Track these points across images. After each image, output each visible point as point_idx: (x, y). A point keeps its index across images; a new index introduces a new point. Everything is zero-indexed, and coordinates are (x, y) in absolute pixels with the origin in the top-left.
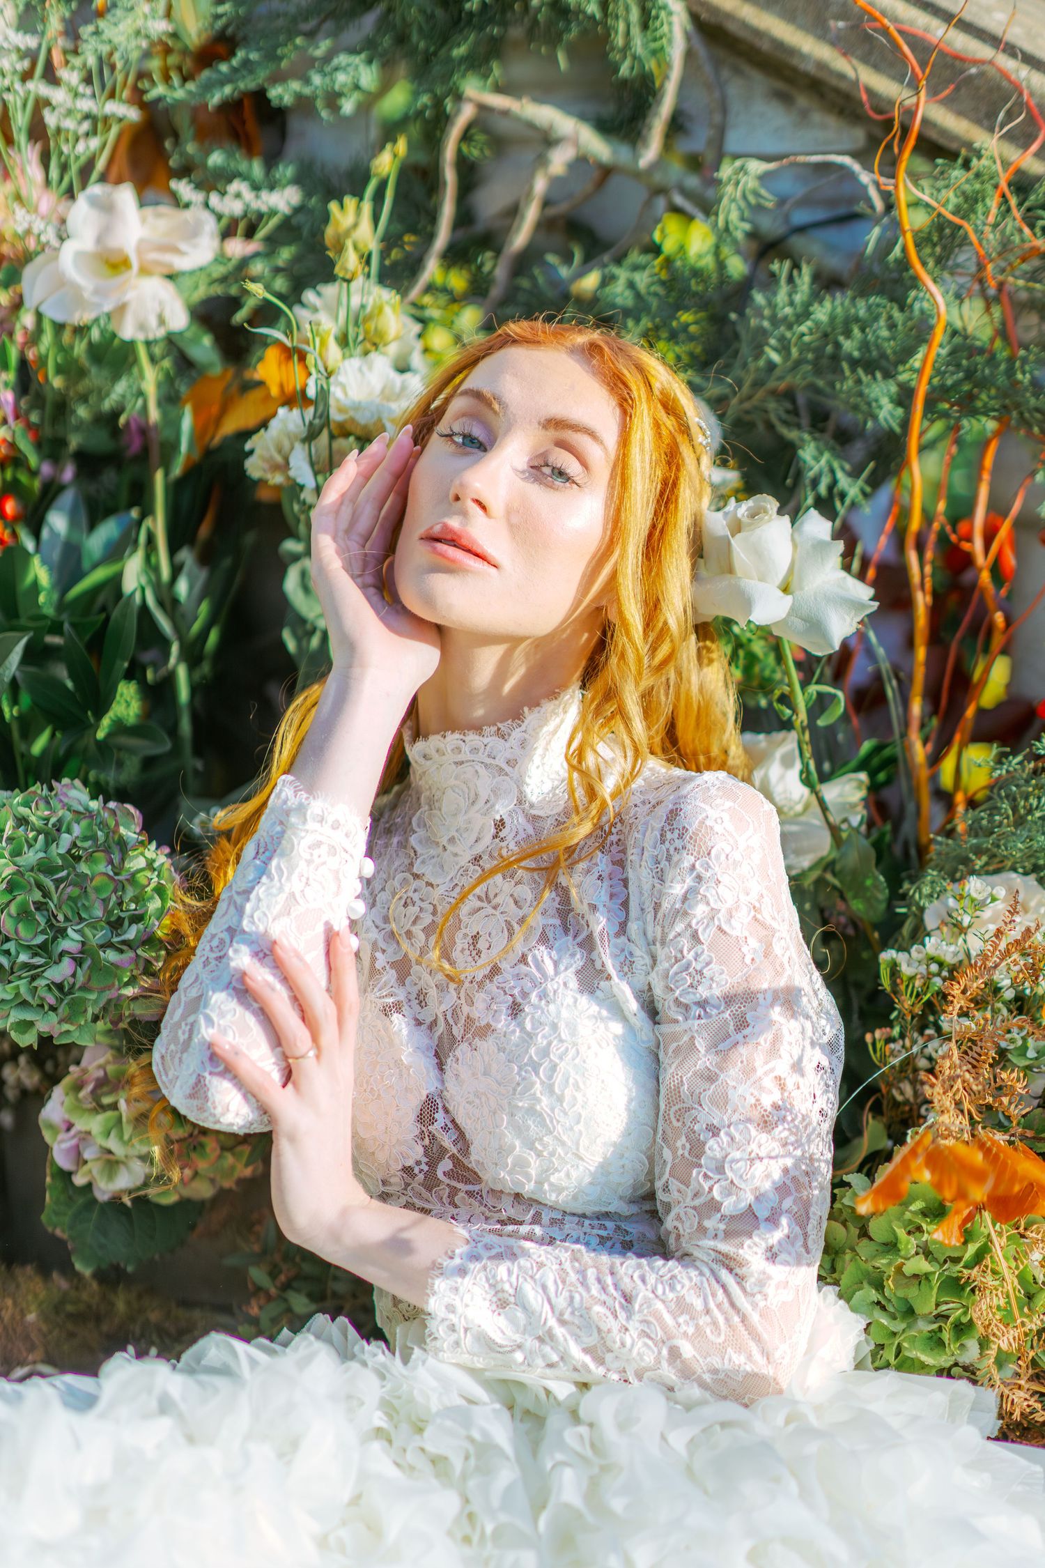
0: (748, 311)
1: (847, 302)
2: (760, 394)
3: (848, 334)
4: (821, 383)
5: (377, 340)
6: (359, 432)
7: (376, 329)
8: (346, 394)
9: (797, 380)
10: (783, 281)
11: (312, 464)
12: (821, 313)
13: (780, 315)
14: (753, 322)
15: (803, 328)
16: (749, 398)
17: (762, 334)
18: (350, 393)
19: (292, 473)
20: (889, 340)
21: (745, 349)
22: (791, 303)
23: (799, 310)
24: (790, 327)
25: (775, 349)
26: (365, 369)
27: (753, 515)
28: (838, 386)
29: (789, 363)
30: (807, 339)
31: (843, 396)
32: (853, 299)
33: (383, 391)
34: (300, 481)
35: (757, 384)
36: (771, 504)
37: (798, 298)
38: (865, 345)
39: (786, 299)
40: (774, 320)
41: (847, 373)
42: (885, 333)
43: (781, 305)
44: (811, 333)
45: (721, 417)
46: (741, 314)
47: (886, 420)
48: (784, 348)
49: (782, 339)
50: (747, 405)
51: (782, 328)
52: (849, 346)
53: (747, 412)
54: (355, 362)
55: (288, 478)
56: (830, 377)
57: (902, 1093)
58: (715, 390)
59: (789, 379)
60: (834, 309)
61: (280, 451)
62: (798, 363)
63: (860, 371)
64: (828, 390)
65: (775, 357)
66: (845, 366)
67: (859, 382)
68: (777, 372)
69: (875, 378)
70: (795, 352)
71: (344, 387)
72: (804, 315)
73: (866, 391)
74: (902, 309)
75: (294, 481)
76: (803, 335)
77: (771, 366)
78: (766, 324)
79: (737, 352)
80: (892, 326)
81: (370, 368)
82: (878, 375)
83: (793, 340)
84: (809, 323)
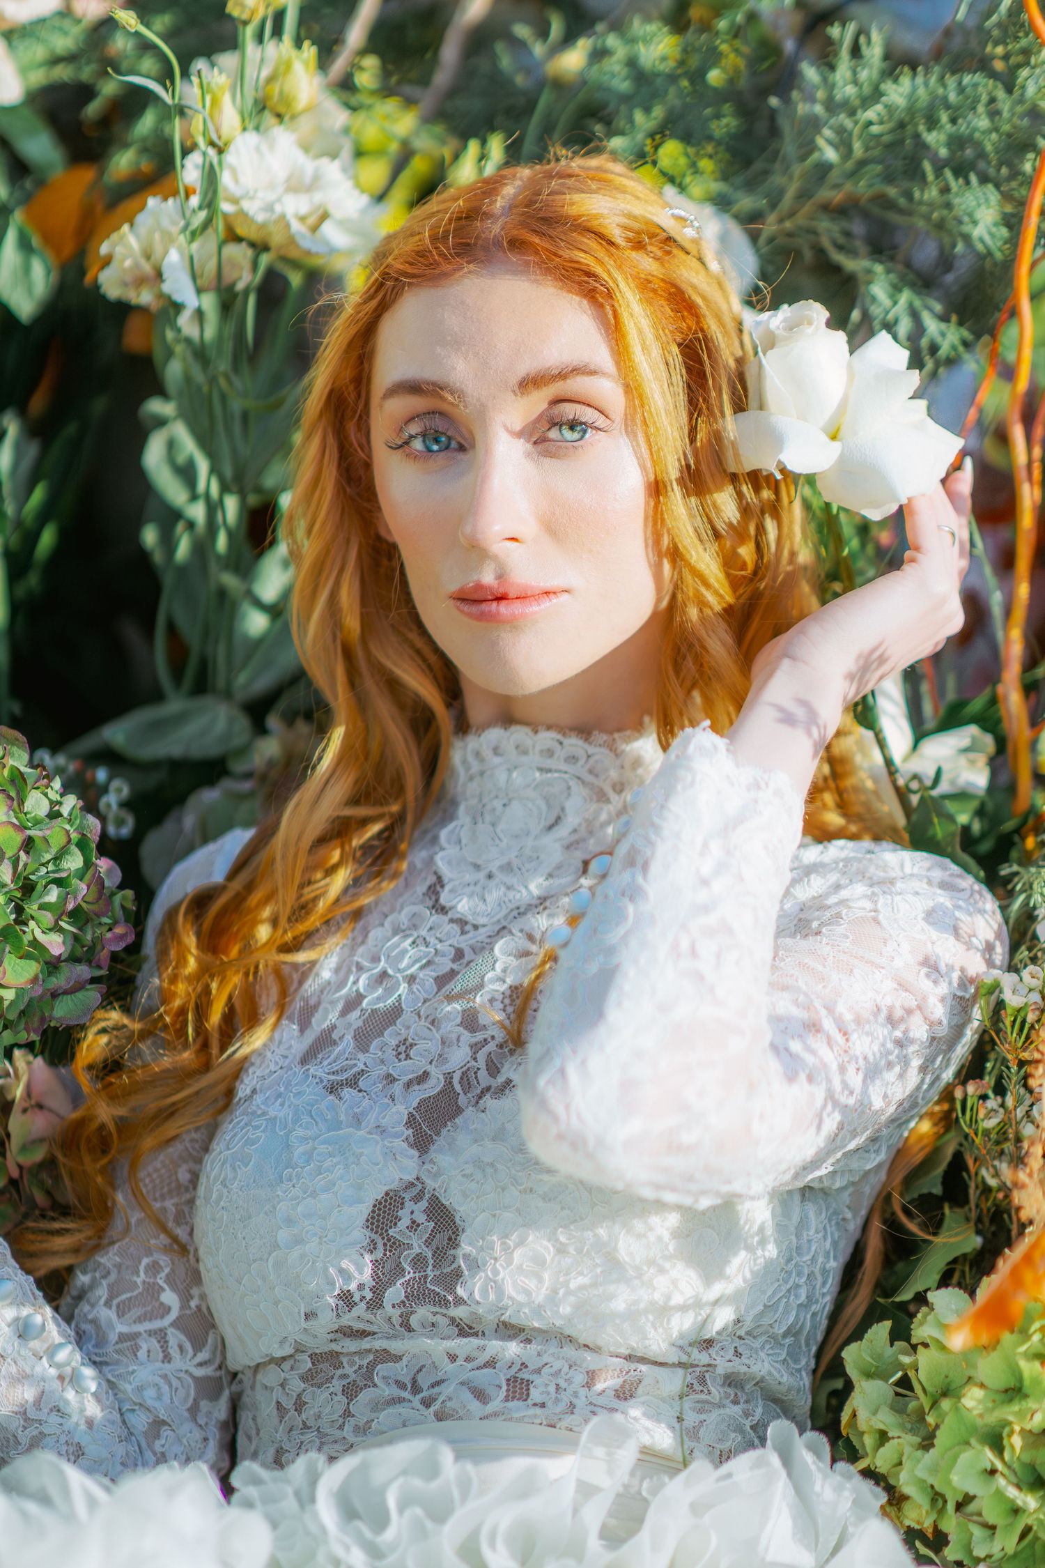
0: (795, 95)
1: (933, 80)
2: (808, 208)
3: (932, 123)
4: (892, 191)
5: (281, 109)
6: (252, 234)
7: (281, 93)
8: (237, 181)
9: (863, 188)
10: (845, 53)
11: (194, 277)
12: (898, 93)
13: (838, 97)
14: (802, 109)
15: (871, 114)
16: (792, 214)
17: (814, 124)
18: (242, 179)
19: (166, 287)
20: (989, 131)
21: (789, 147)
22: (855, 82)
23: (867, 90)
24: (852, 113)
25: (830, 142)
26: (264, 148)
27: (792, 326)
28: (917, 194)
29: (849, 165)
30: (875, 129)
31: (924, 209)
32: (941, 79)
33: (288, 180)
34: (177, 298)
35: (803, 195)
36: (818, 312)
37: (864, 75)
38: (957, 143)
39: (848, 74)
40: (832, 106)
41: (930, 177)
42: (983, 123)
43: (840, 83)
44: (881, 123)
45: (754, 237)
46: (786, 99)
47: (981, 240)
48: (844, 142)
49: (840, 131)
50: (788, 225)
51: (842, 116)
52: (935, 139)
53: (790, 235)
54: (252, 138)
55: (161, 296)
56: (906, 184)
57: (997, 1174)
58: (746, 203)
59: (848, 187)
60: (914, 89)
61: (148, 257)
62: (862, 163)
63: (948, 174)
64: (902, 201)
65: (831, 155)
66: (927, 166)
67: (946, 190)
68: (834, 176)
69: (968, 183)
70: (857, 147)
71: (234, 172)
72: (876, 95)
73: (956, 201)
74: (1009, 90)
75: (169, 298)
76: (870, 123)
77: (823, 169)
78: (818, 109)
79: (776, 154)
80: (994, 114)
81: (272, 147)
82: (973, 178)
83: (856, 131)
84: (879, 107)
